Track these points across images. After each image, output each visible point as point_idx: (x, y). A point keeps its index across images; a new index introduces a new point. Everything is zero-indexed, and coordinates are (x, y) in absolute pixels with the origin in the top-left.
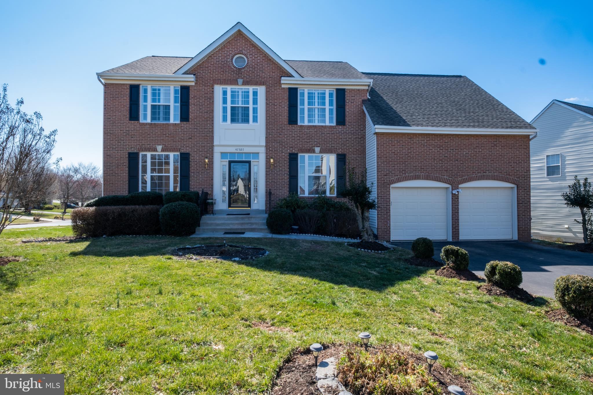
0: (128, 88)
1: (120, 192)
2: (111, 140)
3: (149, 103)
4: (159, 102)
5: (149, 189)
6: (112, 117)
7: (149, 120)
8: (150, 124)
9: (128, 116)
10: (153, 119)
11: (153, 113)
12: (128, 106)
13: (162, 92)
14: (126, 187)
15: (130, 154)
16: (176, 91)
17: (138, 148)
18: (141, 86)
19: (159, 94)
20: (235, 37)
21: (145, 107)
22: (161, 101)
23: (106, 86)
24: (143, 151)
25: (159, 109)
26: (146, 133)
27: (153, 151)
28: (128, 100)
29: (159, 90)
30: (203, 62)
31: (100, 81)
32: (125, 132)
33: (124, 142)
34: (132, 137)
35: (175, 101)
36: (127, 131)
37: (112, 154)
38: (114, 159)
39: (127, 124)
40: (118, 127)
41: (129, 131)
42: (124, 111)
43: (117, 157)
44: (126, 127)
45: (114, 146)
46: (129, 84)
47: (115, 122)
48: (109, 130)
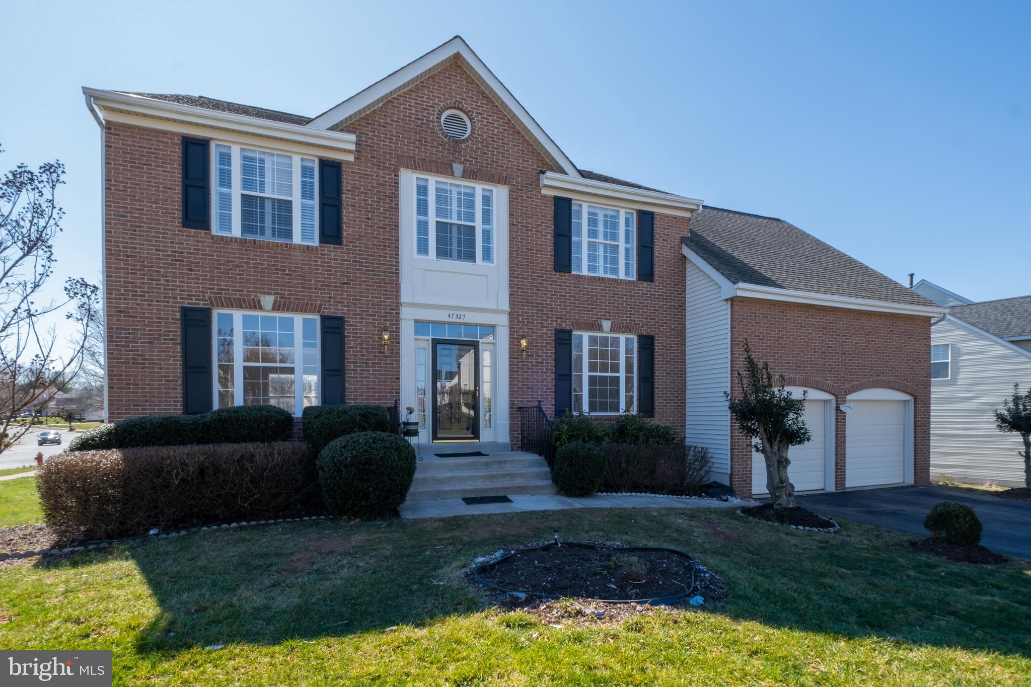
0: (176, 144)
1: (157, 405)
2: (128, 273)
3: (236, 191)
4: (262, 190)
5: (239, 400)
6: (131, 213)
7: (236, 231)
8: (242, 242)
9: (178, 214)
10: (245, 229)
11: (246, 216)
12: (178, 189)
13: (268, 165)
14: (178, 393)
15: (185, 311)
16: (306, 172)
17: (210, 298)
18: (213, 145)
19: (262, 169)
21: (226, 201)
22: (268, 187)
23: (109, 128)
24: (223, 306)
25: (262, 207)
26: (229, 262)
27: (251, 308)
28: (178, 174)
29: (262, 161)
30: (374, 112)
31: (92, 110)
32: (169, 256)
33: (167, 281)
34: (191, 270)
35: (306, 193)
36: (175, 252)
37: (132, 308)
38: (139, 321)
39: (176, 235)
40: (148, 241)
41: (182, 253)
42: (166, 200)
43: (148, 318)
44: (172, 243)
45: (140, 287)
46: (178, 134)
47: (139, 227)
48: (121, 245)
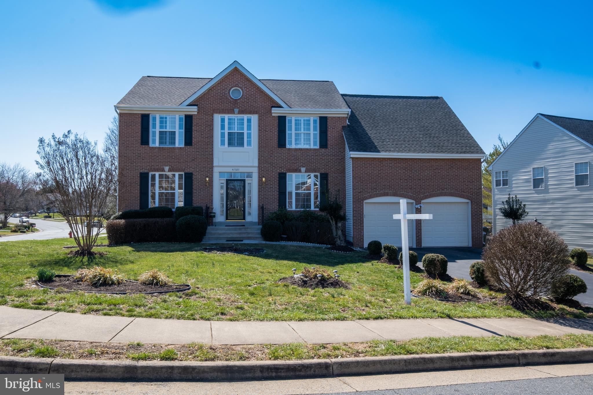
0: (139, 117)
1: (132, 206)
2: (125, 162)
3: (158, 130)
4: (166, 128)
5: (157, 205)
6: (126, 142)
7: (157, 145)
8: (159, 148)
9: (140, 141)
10: (161, 143)
11: (161, 138)
12: (140, 132)
13: (168, 119)
14: (138, 202)
15: (141, 174)
16: (180, 119)
17: (148, 168)
18: (150, 115)
19: (166, 121)
20: (232, 73)
21: (154, 133)
22: (168, 127)
23: (120, 115)
24: (152, 171)
25: (166, 135)
26: (155, 155)
27: (161, 171)
28: (140, 127)
29: (166, 118)
30: (204, 94)
31: (116, 111)
32: (137, 155)
33: (136, 164)
34: (143, 160)
35: (180, 128)
36: (138, 154)
37: (126, 174)
38: (127, 178)
39: (139, 148)
40: (131, 151)
41: (140, 154)
42: (136, 137)
43: (130, 177)
44: (138, 151)
45: (128, 167)
46: (140, 114)
47: (128, 146)
48: (123, 153)
